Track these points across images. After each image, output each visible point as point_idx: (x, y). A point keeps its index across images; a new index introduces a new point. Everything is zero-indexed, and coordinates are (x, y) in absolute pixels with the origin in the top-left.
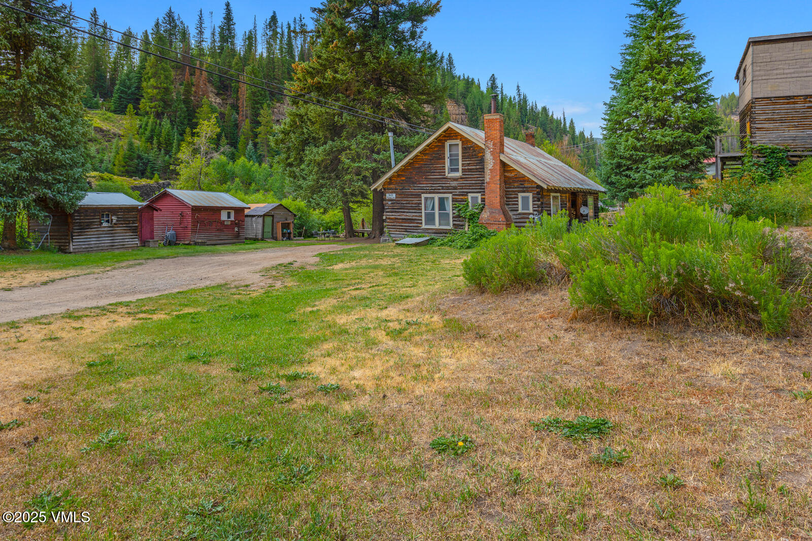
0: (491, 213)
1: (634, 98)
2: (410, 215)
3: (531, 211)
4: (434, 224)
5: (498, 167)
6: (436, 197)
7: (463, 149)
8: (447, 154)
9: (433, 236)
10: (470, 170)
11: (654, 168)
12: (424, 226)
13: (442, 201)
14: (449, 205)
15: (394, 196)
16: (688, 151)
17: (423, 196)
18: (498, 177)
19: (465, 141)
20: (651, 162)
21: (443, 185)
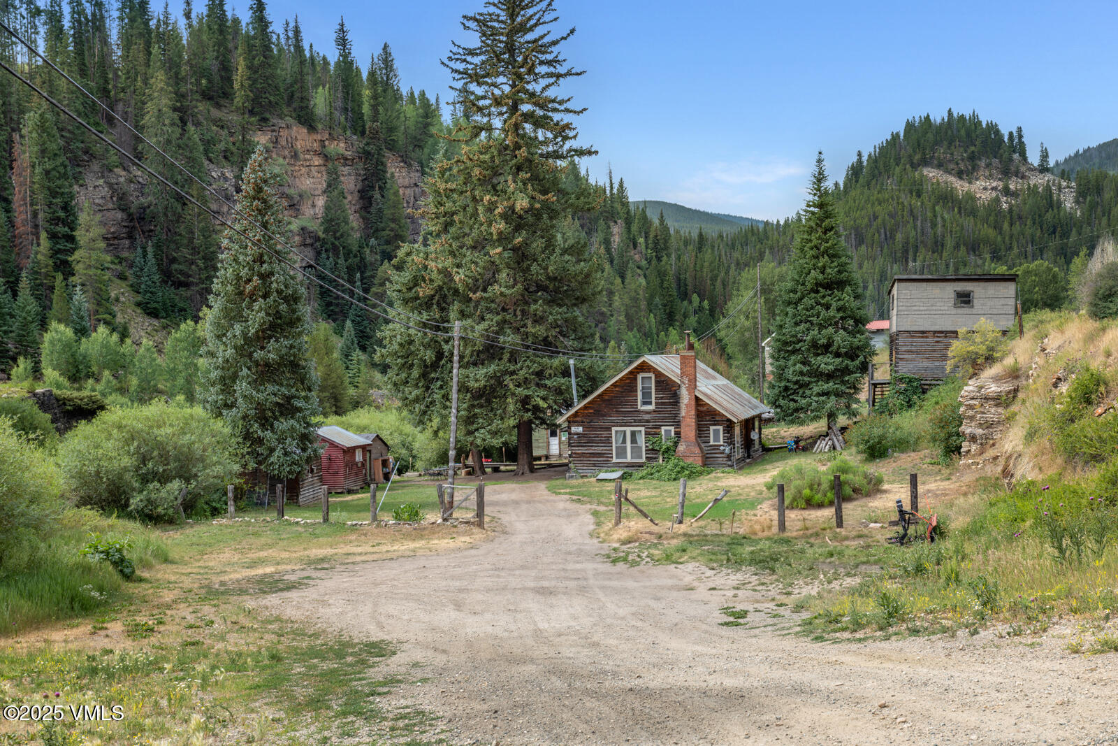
0: (687, 446)
1: (801, 321)
2: (599, 450)
3: (722, 443)
4: (626, 458)
5: (693, 403)
6: (628, 430)
7: (657, 382)
8: (640, 387)
9: (626, 470)
10: (663, 404)
11: (819, 395)
12: (615, 460)
13: (633, 434)
14: (641, 440)
15: (580, 429)
16: (847, 378)
17: (614, 429)
18: (693, 412)
19: (659, 375)
20: (816, 389)
21: (634, 418)
